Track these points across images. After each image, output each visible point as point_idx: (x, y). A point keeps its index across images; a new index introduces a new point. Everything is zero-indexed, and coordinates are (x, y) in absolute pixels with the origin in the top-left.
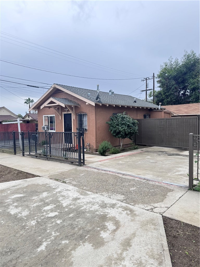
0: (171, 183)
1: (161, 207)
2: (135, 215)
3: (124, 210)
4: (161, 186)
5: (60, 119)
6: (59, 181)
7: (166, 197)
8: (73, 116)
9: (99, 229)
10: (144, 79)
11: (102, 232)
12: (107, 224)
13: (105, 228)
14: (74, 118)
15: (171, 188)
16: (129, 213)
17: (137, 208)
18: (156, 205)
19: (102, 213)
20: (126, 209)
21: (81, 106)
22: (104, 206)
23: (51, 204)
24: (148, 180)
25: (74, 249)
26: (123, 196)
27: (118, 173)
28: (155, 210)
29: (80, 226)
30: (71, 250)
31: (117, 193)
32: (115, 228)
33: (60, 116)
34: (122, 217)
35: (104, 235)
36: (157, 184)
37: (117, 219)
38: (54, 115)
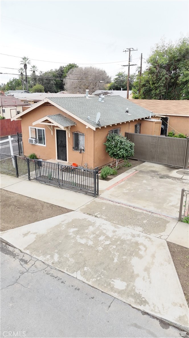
0: (167, 216)
1: (164, 234)
2: (152, 241)
3: (145, 238)
4: (161, 218)
5: (52, 134)
6: (91, 215)
7: (166, 228)
8: (68, 134)
9: (137, 250)
10: (127, 50)
11: (140, 251)
12: (140, 247)
13: (140, 249)
14: (69, 136)
15: (168, 219)
16: (149, 240)
17: (152, 236)
18: (162, 234)
19: (135, 241)
20: (147, 238)
21: (77, 125)
22: (133, 236)
23: (101, 235)
24: (152, 213)
25: (131, 260)
26: (141, 228)
27: (129, 206)
28: (162, 237)
29: (127, 249)
30: (130, 261)
31: (137, 226)
32: (145, 249)
33: (52, 132)
34: (146, 242)
35: (141, 253)
36: (159, 216)
37: (144, 244)
38: (44, 129)
